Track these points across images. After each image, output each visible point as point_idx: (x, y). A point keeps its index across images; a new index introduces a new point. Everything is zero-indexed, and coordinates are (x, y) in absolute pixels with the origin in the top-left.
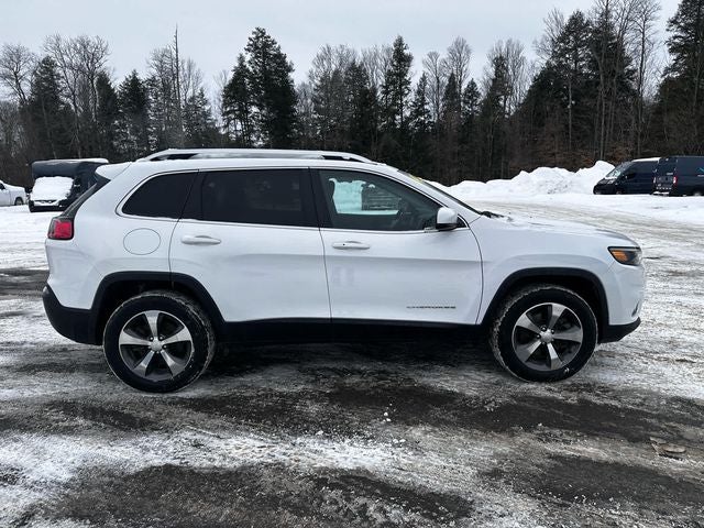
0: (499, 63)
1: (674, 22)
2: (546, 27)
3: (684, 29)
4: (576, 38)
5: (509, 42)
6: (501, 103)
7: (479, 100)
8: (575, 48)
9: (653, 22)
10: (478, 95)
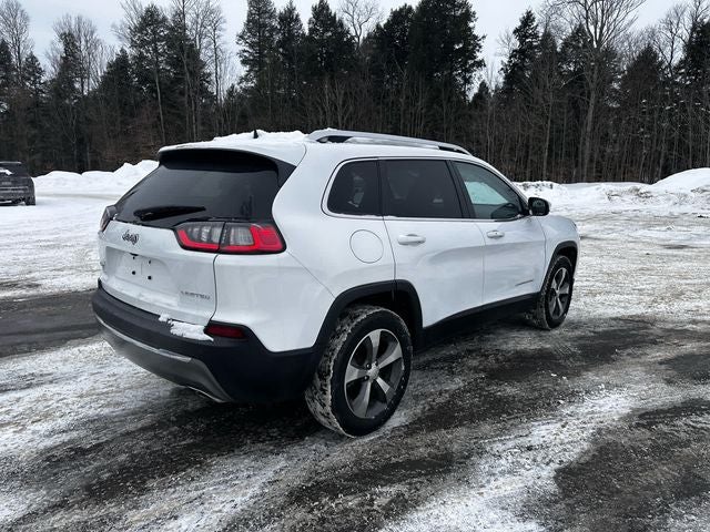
0: (69, 39)
1: (241, 37)
2: (124, 12)
3: (251, 46)
4: (154, 32)
5: (79, 19)
6: (77, 86)
7: (43, 79)
8: (154, 41)
9: (221, 33)
10: (41, 72)
